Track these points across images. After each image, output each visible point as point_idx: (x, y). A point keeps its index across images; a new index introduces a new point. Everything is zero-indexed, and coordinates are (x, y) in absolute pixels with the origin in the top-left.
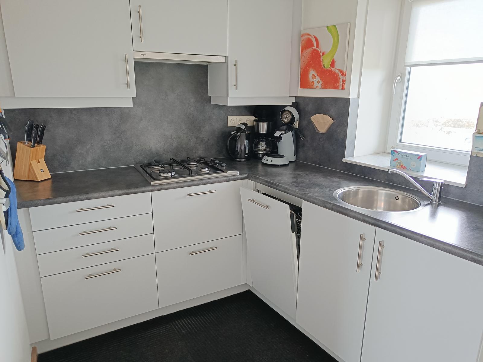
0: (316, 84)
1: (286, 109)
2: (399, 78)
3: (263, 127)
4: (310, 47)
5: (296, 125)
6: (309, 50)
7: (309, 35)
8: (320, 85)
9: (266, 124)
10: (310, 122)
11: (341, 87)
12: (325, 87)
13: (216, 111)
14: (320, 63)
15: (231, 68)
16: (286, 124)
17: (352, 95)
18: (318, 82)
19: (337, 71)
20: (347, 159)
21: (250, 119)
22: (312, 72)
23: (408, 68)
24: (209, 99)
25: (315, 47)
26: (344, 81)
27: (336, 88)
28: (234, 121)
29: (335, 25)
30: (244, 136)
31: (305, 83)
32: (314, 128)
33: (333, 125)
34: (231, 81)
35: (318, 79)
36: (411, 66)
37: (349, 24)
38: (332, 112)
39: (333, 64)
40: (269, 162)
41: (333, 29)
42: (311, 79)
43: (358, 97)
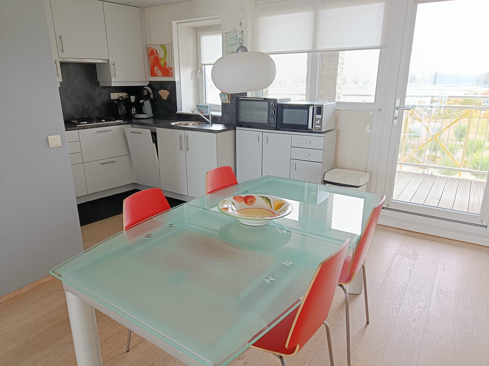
0: (159, 74)
1: (144, 88)
2: (200, 71)
3: (133, 99)
4: (153, 55)
5: (152, 97)
6: (153, 56)
7: (152, 48)
8: (161, 75)
9: (134, 97)
10: (159, 94)
11: (171, 76)
12: (163, 76)
13: (103, 90)
14: (159, 63)
15: (112, 67)
16: (146, 96)
17: (177, 79)
18: (160, 73)
19: (168, 68)
20: (179, 112)
21: (124, 95)
22: (156, 68)
23: (203, 66)
24: (98, 83)
25: (156, 55)
26: (172, 73)
27: (168, 76)
28: (114, 96)
29: (164, 45)
30: (122, 104)
31: (153, 74)
32: (161, 98)
33: (169, 95)
34: (112, 73)
35: (159, 71)
36: (205, 65)
37: (170, 45)
38: (169, 88)
39: (165, 64)
40: (138, 117)
41: (163, 46)
42: (156, 72)
43: (180, 80)
